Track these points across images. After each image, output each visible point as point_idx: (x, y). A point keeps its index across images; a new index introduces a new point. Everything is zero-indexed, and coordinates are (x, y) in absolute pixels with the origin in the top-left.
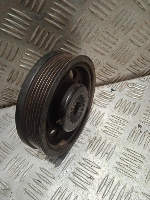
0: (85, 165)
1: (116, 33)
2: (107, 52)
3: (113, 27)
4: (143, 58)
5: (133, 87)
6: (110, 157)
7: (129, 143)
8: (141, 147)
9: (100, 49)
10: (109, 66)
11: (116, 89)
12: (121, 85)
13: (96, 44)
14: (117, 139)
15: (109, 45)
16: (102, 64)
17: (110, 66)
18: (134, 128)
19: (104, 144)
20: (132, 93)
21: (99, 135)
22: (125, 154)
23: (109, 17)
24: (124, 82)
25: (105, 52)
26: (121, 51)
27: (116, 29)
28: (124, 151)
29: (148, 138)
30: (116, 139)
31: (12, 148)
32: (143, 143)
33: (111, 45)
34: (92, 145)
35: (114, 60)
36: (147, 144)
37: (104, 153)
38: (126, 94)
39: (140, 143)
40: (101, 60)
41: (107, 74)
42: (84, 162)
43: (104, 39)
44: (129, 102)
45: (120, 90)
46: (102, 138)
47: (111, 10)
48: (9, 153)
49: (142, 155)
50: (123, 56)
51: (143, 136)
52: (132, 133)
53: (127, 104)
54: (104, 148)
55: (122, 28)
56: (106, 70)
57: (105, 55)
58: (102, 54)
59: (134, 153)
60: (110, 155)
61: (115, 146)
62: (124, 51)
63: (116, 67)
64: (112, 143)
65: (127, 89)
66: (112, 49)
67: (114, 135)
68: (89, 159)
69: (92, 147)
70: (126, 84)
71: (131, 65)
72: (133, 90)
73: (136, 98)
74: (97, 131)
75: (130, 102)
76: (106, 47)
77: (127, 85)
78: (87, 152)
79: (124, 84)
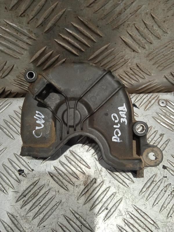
0: (73, 221)
1: (167, 22)
2: (142, 49)
5: (165, 107)
6: (110, 216)
7: (141, 198)
8: (157, 208)
9: (132, 43)
10: (139, 68)
11: (140, 104)
12: (148, 100)
13: (128, 33)
14: (126, 188)
15: (149, 39)
16: (130, 64)
17: (141, 69)
18: (154, 177)
19: (105, 193)
20: (162, 117)
21: (101, 176)
22: (132, 216)
24: (155, 95)
25: (139, 48)
26: (165, 50)
27: (170, 13)
28: (131, 209)
29: (170, 196)
30: (124, 189)
32: (161, 203)
33: (152, 39)
34: (88, 190)
36: (165, 206)
37: (103, 208)
38: (153, 116)
39: (157, 202)
40: (129, 58)
41: (133, 79)
42: (71, 216)
44: (155, 131)
45: (145, 108)
46: (104, 183)
49: (155, 223)
50: (166, 59)
51: (163, 191)
52: (149, 184)
53: (152, 133)
54: (104, 200)
56: (133, 73)
57: (137, 52)
58: (134, 51)
59: (146, 217)
60: (111, 213)
61: (121, 199)
62: (169, 52)
63: (149, 72)
64: (117, 194)
65: (156, 108)
66: (151, 46)
67: (123, 181)
68: (79, 213)
69: (87, 195)
70: (156, 98)
71: (172, 73)
72: (164, 111)
73: (166, 127)
74: (100, 170)
76: (144, 41)
77: (157, 101)
78: (78, 201)
79: (153, 99)
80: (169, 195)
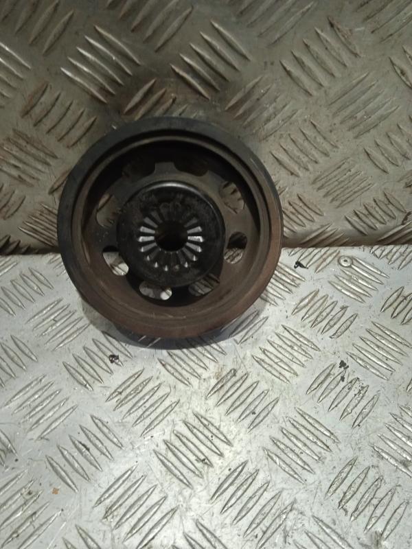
0: (199, 430)
1: (336, 132)
2: (304, 170)
3: (331, 115)
4: (388, 200)
5: (350, 267)
6: (260, 423)
7: (310, 399)
8: (336, 413)
9: (288, 161)
10: (303, 202)
11: (309, 263)
12: (322, 256)
13: (282, 147)
14: (284, 384)
15: (313, 156)
16: (288, 196)
17: (305, 205)
18: (330, 368)
19: (250, 390)
20: (345, 281)
21: (245, 366)
22: (295, 423)
23: (325, 92)
24: (332, 249)
25: (299, 169)
26: (339, 173)
27: (337, 120)
28: (293, 415)
29: (357, 396)
30: (281, 386)
31: (34, 358)
32: (342, 407)
33: (316, 156)
34: (222, 386)
35: (317, 191)
36: (349, 410)
37: (248, 412)
38: (330, 280)
39: (335, 404)
40: (285, 185)
41: (295, 222)
42: (196, 423)
43: (303, 138)
44: (333, 303)
45: (317, 269)
46: (250, 376)
47: (332, 75)
48: (24, 367)
49: (332, 434)
50: (342, 187)
51: (346, 389)
52: (322, 378)
53: (327, 305)
54: (249, 400)
55: (352, 122)
56: (294, 211)
57: (297, 176)
58: (292, 174)
59: (316, 425)
60: (260, 419)
61: (277, 400)
62: (345, 177)
63: (319, 210)
64: (270, 393)
65: (334, 269)
66: (317, 166)
67: (280, 373)
68: (209, 419)
69: (222, 392)
70: (335, 254)
71: (357, 212)
72: (348, 273)
73: (352, 296)
74: (241, 357)
75: (335, 303)
76: (305, 159)
77: (336, 259)
78: (207, 402)
79: (330, 255)
80: (355, 395)
